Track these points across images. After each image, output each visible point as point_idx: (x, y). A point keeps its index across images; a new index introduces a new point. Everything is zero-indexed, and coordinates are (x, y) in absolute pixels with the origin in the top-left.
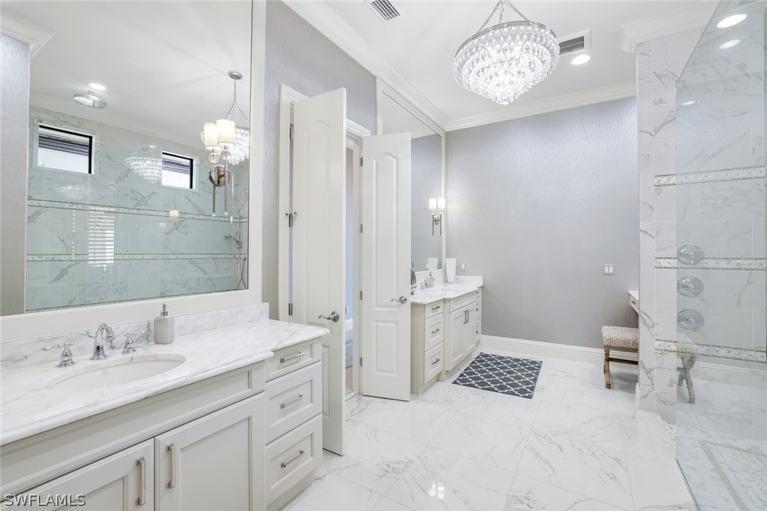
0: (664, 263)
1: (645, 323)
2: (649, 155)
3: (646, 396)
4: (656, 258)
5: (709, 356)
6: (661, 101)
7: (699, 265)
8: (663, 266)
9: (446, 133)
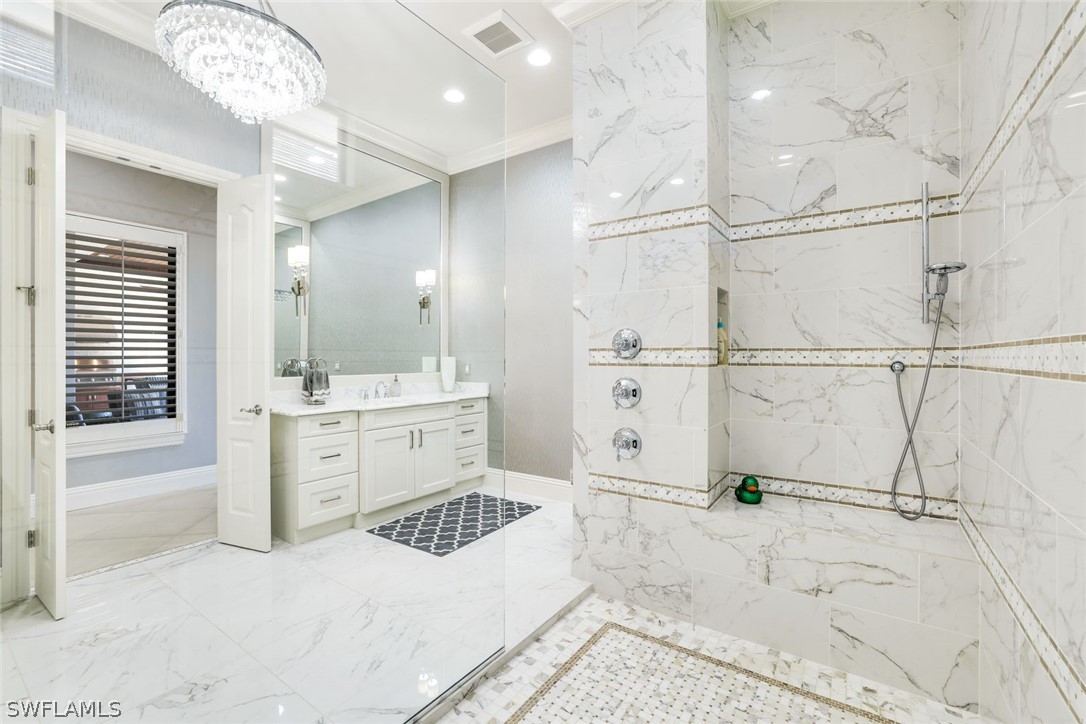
0: (599, 357)
1: (579, 449)
2: (583, 193)
3: (579, 558)
4: (590, 350)
5: (647, 498)
6: (596, 113)
7: (636, 361)
8: (597, 362)
9: (451, 177)
